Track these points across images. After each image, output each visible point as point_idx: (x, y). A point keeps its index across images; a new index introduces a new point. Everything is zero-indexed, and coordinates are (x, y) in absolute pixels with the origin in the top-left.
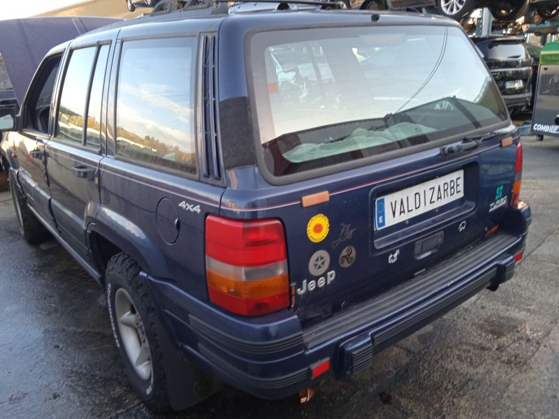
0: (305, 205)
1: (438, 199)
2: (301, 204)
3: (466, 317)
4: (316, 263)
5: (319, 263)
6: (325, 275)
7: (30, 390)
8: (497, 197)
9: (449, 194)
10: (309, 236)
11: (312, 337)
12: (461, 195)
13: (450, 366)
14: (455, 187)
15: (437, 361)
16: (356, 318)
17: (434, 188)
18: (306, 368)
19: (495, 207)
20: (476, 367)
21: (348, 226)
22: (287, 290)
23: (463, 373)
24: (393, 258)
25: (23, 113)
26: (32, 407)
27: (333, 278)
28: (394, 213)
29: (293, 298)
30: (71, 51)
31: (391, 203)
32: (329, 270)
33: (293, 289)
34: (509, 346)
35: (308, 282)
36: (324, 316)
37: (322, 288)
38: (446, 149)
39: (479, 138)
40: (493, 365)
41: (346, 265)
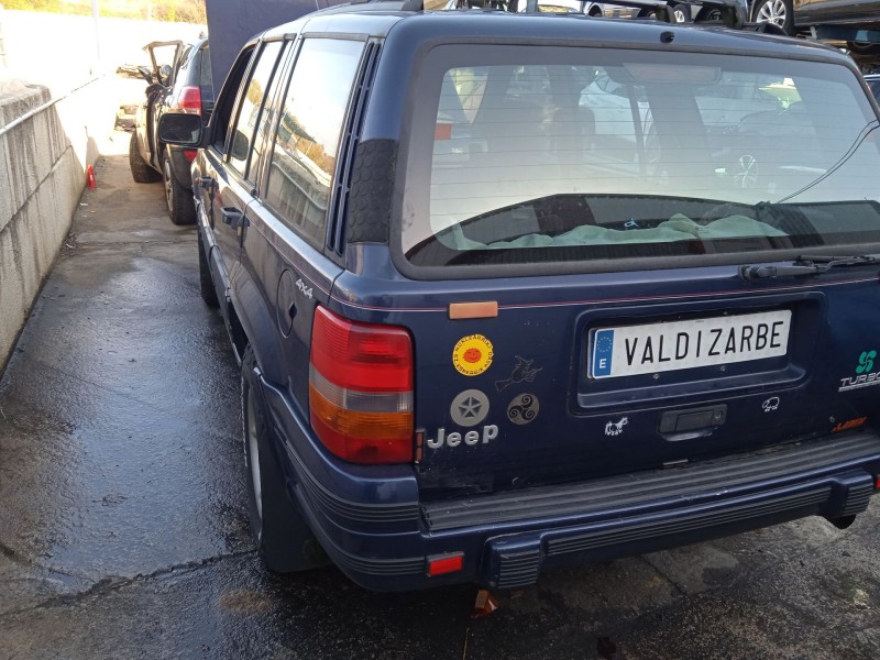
0: (453, 315)
1: (728, 349)
2: (448, 313)
3: (806, 562)
4: (464, 407)
5: (470, 407)
6: (479, 428)
7: (132, 494)
8: (859, 369)
9: (753, 346)
10: (456, 363)
11: (445, 516)
12: (782, 351)
13: (737, 631)
14: (769, 336)
15: (718, 618)
16: (528, 506)
17: (720, 331)
18: (422, 558)
19: (853, 386)
20: (781, 645)
21: (529, 363)
22: (409, 437)
23: (754, 648)
24: (614, 428)
25: (213, 123)
26: (127, 517)
27: (493, 436)
28: (630, 358)
29: (419, 451)
30: (264, 44)
31: (627, 341)
32: (488, 421)
33: (420, 438)
34: (861, 630)
35: (447, 433)
36: (480, 491)
37: (472, 446)
38: (748, 270)
39: (827, 262)
40: (817, 650)
41: (520, 420)
